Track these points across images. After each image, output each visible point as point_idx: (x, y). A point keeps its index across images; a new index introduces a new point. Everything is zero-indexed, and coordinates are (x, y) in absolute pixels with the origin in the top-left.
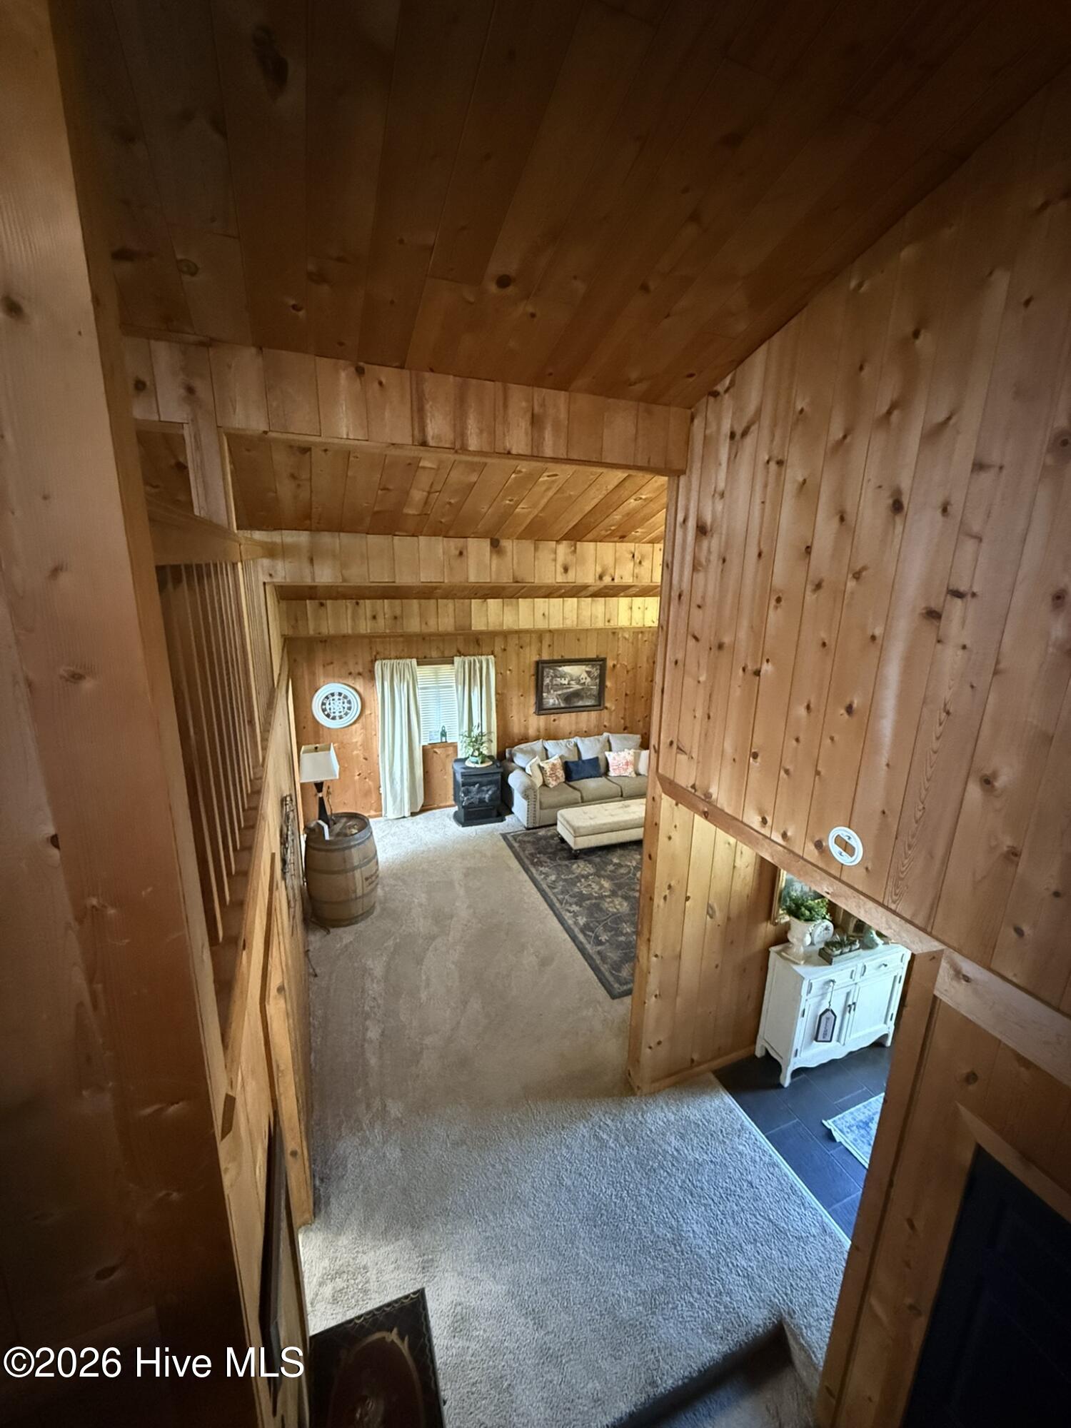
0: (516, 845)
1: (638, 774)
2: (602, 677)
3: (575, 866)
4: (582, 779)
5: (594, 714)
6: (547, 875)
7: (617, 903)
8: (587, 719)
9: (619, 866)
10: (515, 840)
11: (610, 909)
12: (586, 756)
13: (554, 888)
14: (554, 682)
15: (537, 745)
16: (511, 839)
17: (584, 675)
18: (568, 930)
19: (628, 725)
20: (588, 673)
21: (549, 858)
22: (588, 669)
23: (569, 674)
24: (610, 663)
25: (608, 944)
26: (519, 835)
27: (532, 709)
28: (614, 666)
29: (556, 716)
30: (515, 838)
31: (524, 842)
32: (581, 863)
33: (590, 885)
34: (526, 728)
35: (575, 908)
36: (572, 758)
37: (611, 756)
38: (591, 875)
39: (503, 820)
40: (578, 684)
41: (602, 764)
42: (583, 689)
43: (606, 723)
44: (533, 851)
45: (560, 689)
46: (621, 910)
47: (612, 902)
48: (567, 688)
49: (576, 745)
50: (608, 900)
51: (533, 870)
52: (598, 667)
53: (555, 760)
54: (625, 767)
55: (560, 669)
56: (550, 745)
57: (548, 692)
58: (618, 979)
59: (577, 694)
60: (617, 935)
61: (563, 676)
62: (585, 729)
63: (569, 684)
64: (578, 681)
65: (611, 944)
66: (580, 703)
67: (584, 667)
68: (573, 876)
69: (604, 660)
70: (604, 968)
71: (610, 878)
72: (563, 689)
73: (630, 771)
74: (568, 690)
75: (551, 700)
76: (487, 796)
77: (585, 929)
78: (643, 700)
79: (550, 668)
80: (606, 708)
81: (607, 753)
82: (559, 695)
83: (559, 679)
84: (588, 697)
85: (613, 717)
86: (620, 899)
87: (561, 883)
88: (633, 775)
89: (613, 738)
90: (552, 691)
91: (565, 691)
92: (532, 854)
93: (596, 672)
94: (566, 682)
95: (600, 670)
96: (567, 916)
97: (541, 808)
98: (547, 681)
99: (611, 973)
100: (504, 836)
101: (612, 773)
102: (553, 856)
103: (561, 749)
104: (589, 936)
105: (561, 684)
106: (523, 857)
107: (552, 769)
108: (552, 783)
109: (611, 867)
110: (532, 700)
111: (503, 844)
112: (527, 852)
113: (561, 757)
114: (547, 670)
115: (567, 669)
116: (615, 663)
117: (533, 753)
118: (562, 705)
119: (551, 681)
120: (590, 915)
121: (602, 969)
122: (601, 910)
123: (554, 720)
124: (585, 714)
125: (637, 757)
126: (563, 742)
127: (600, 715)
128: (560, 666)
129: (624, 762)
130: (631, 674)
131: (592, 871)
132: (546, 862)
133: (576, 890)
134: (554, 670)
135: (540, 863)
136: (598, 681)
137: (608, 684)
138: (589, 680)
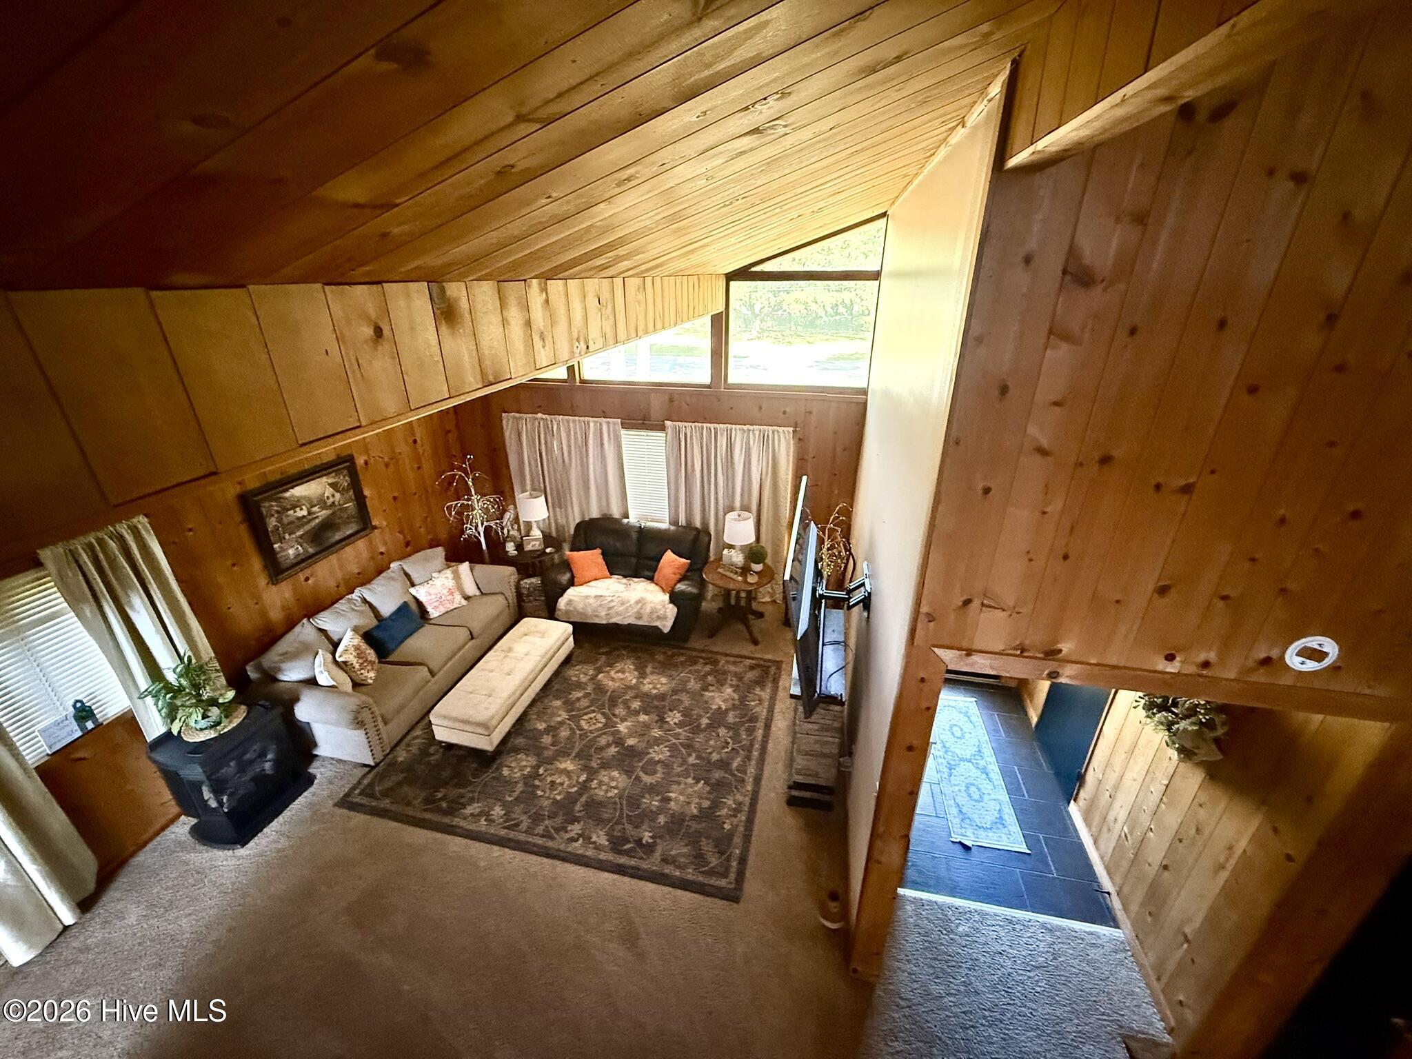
0: (386, 803)
1: (467, 598)
2: (356, 485)
3: (506, 772)
4: (402, 641)
5: (361, 544)
6: (486, 814)
7: (606, 779)
8: (354, 555)
9: (551, 730)
10: (372, 796)
11: (610, 794)
12: (387, 609)
13: (517, 825)
14: (285, 520)
15: (305, 631)
16: (364, 800)
17: (329, 491)
18: (601, 866)
19: (409, 538)
20: (333, 485)
21: (459, 786)
22: (330, 481)
23: (304, 498)
24: (360, 461)
25: (658, 841)
26: (371, 785)
27: (262, 581)
28: (366, 463)
29: (308, 572)
30: (368, 792)
31: (392, 789)
32: (510, 760)
33: (553, 782)
34: (263, 613)
35: (576, 828)
36: (369, 622)
37: (421, 593)
38: (539, 767)
39: (310, 780)
40: (323, 508)
41: (413, 606)
42: (333, 514)
43: (383, 550)
44: (423, 795)
45: (299, 527)
46: (621, 785)
47: (601, 784)
48: (309, 521)
49: (365, 601)
50: (594, 784)
51: (456, 821)
52: (345, 472)
53: (349, 641)
54: (450, 597)
55: (287, 495)
56: (326, 621)
57: (281, 539)
58: (712, 873)
59: (328, 525)
60: (653, 820)
61: (296, 505)
62: (356, 571)
63: (309, 513)
64: (322, 503)
65: (661, 837)
66: (338, 536)
67: (324, 479)
68: (520, 787)
69: (350, 459)
70: (690, 874)
71: (564, 753)
72: (303, 525)
73: (458, 600)
74: (313, 524)
75: (291, 551)
76: (267, 766)
77: (616, 844)
78: (416, 496)
79: (269, 499)
80: (375, 528)
81: (412, 591)
82: (301, 537)
83: (291, 512)
84: (346, 523)
85: (387, 537)
86: (603, 772)
87: (518, 809)
88: (464, 602)
89: (410, 566)
90: (287, 536)
91: (307, 528)
92: (427, 801)
93: (345, 481)
94: (305, 513)
95: (351, 477)
96: (577, 847)
97: (386, 723)
98: (272, 522)
99: (703, 872)
100: (346, 803)
101: (434, 613)
102: (460, 780)
103: (350, 619)
104: (631, 850)
105: (298, 518)
106: (418, 815)
107: (359, 656)
108: (370, 675)
109: (547, 740)
110: (256, 563)
111: (359, 818)
112: (416, 802)
113: (355, 629)
114: (267, 504)
115: (299, 491)
116: (366, 458)
117: (307, 651)
118: (311, 550)
119: (280, 520)
120: (599, 821)
121: (689, 877)
122: (601, 804)
123: (307, 579)
124: (348, 549)
125: (457, 577)
126: (341, 605)
127: (371, 542)
128: (287, 490)
129: (445, 591)
130: (392, 468)
131: (532, 760)
132: (462, 796)
133: (546, 803)
134: (278, 500)
135: (455, 807)
136: (351, 493)
137: (367, 492)
138: (338, 496)
